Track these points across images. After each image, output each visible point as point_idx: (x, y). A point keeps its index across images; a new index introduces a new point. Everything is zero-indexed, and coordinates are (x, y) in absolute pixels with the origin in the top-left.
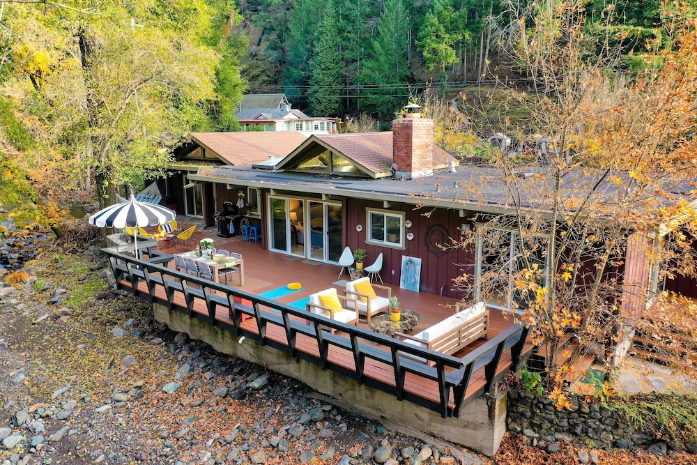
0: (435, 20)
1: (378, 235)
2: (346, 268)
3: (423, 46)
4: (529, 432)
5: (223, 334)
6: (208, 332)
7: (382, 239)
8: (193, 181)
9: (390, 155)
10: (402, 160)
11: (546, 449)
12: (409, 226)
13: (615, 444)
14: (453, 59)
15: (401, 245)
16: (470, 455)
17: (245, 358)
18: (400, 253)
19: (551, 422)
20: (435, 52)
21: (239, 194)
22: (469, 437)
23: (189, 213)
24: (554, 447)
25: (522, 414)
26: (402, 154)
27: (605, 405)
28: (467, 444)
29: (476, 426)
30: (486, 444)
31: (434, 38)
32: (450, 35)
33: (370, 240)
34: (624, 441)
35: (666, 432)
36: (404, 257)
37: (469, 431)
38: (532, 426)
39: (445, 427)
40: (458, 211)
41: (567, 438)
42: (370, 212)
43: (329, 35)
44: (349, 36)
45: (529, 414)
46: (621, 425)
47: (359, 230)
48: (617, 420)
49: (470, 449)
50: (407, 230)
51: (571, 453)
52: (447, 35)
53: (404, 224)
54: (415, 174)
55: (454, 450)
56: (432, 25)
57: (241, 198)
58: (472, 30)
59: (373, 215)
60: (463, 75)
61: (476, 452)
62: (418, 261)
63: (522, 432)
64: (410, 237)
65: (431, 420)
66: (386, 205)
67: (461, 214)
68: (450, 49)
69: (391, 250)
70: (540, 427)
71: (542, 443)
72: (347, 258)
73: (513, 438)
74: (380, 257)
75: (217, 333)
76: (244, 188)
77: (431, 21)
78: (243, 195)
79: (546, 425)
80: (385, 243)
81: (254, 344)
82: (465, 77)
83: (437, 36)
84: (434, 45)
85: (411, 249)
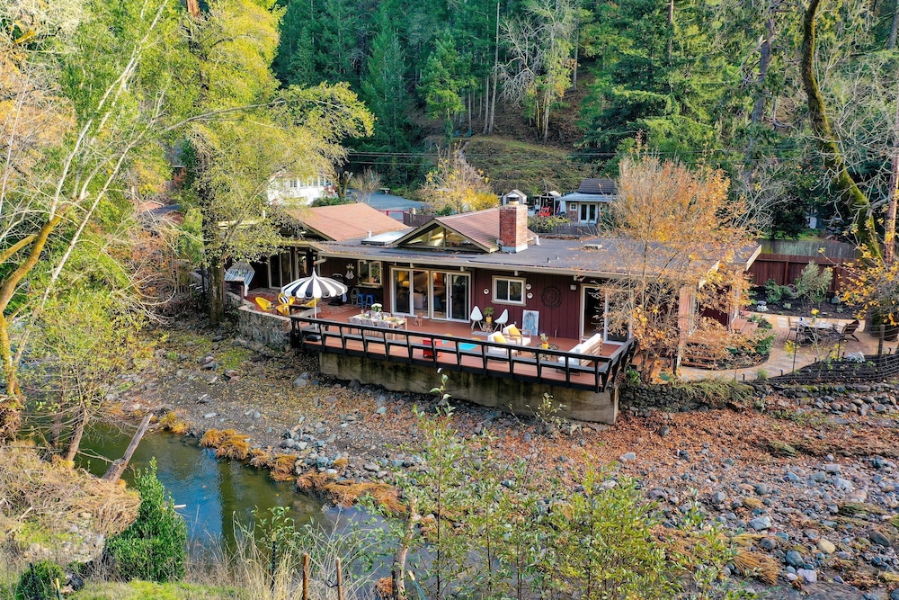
0: (439, 65)
1: (502, 295)
2: (477, 323)
3: (426, 92)
4: (632, 408)
5: (396, 376)
6: (380, 376)
7: (507, 299)
8: (323, 257)
9: (498, 235)
10: (507, 237)
11: (644, 416)
12: (529, 288)
13: (681, 410)
14: (459, 107)
15: (522, 302)
16: (600, 425)
17: (417, 391)
18: (522, 308)
19: (645, 400)
20: (440, 99)
21: (348, 267)
22: (599, 415)
23: (273, 285)
24: (648, 414)
25: (629, 398)
26: (508, 233)
27: (675, 386)
28: (597, 420)
29: (602, 407)
30: (609, 417)
31: (438, 84)
32: (455, 80)
33: (495, 300)
34: (685, 408)
35: (707, 398)
36: (525, 311)
37: (598, 412)
38: (634, 404)
39: (582, 412)
40: (572, 277)
41: (655, 409)
42: (495, 279)
43: (306, 70)
44: (331, 72)
45: (633, 397)
46: (684, 398)
47: (486, 293)
48: (682, 394)
49: (599, 423)
50: (527, 292)
51: (658, 415)
52: (452, 81)
53: (524, 287)
54: (518, 249)
55: (589, 424)
56: (436, 69)
57: (350, 270)
58: (478, 76)
59: (498, 282)
60: (467, 122)
61: (603, 423)
62: (536, 313)
63: (628, 409)
64: (530, 296)
65: (572, 410)
66: (516, 274)
67: (575, 279)
68: (455, 97)
69: (514, 307)
70: (639, 404)
71: (641, 414)
72: (476, 315)
73: (623, 412)
74: (506, 312)
75: (390, 375)
76: (354, 262)
77: (433, 64)
78: (353, 268)
79: (642, 403)
80: (509, 301)
81: (426, 380)
82: (470, 125)
83: (442, 83)
84: (439, 92)
85: (531, 305)
